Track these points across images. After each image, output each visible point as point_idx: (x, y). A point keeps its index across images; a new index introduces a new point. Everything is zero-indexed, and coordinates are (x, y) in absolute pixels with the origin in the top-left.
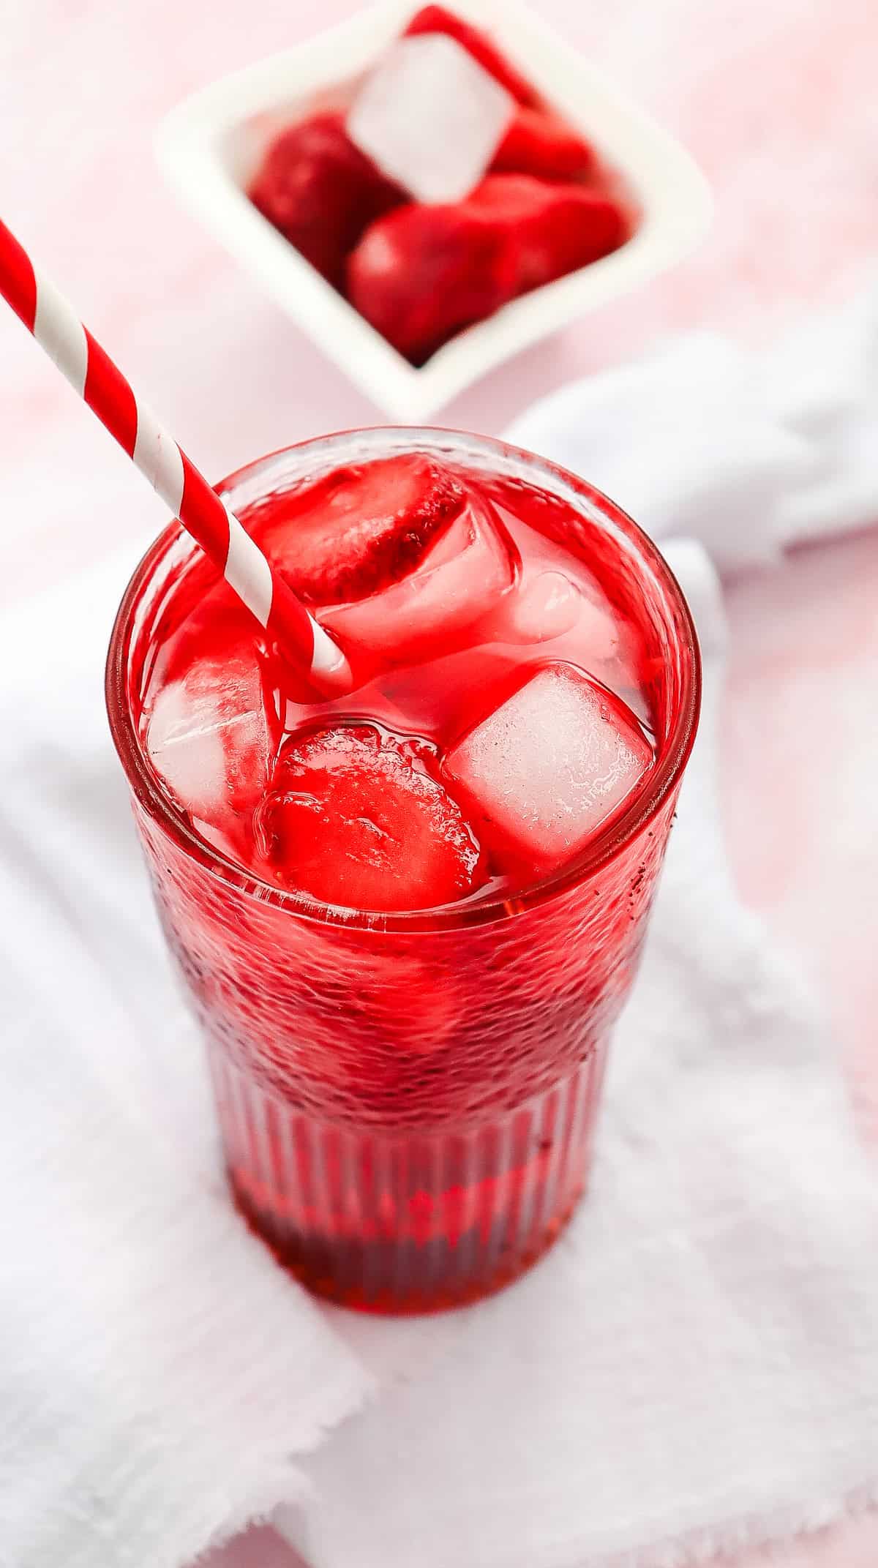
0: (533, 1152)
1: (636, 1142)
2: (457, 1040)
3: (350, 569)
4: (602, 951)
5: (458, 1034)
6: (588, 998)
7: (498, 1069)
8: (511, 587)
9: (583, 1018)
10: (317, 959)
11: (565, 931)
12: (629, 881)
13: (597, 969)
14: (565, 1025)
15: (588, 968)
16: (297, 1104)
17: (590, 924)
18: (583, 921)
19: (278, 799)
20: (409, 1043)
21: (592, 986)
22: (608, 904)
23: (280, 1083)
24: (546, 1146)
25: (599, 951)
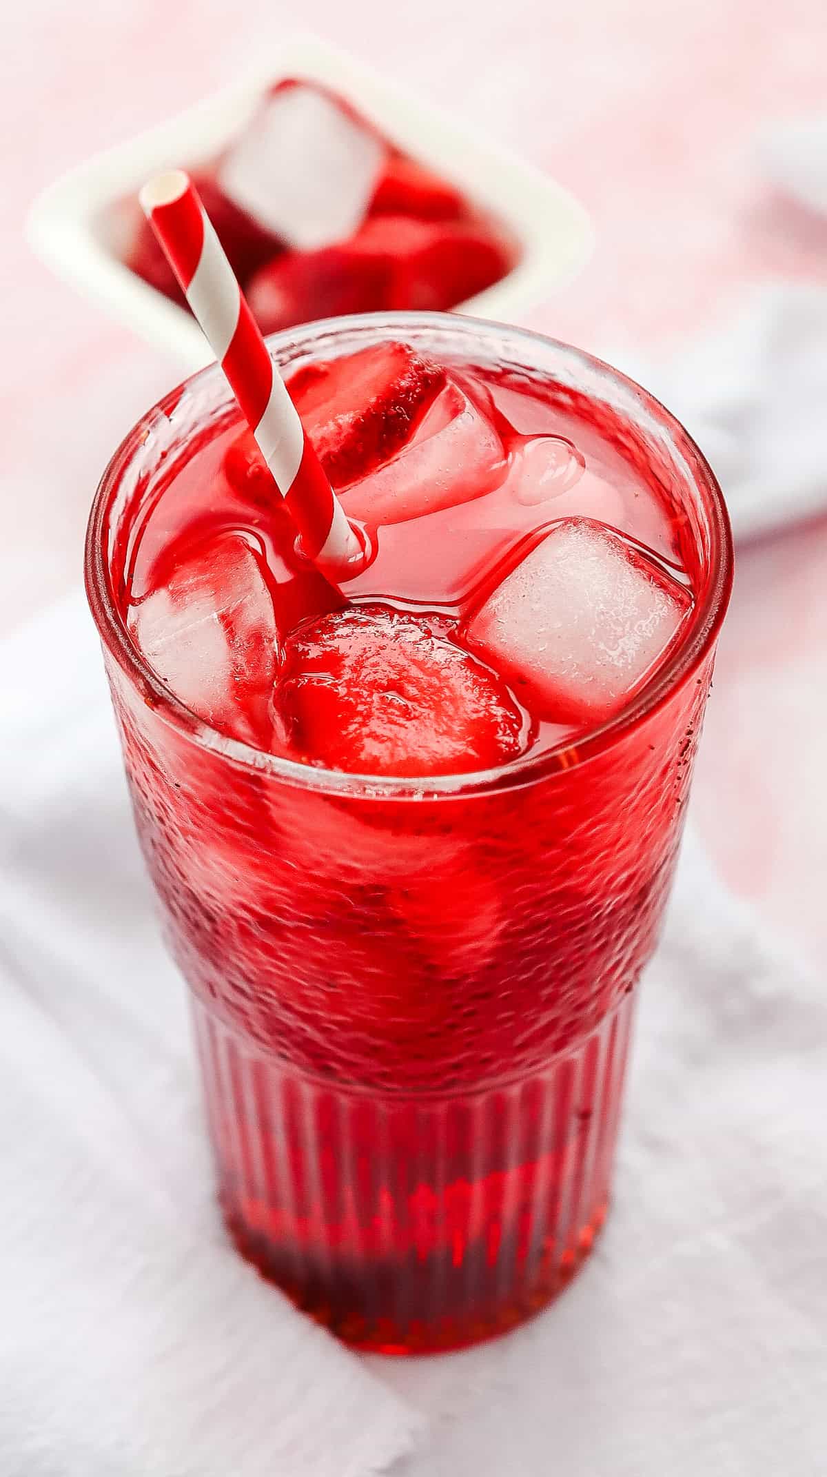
0: (574, 1124)
1: (655, 1145)
2: (509, 949)
3: (333, 452)
4: (653, 835)
5: (509, 941)
6: (636, 902)
7: (546, 992)
8: (504, 462)
9: (631, 929)
10: (356, 852)
11: (621, 797)
12: (677, 744)
13: (646, 862)
14: (614, 936)
15: (640, 856)
16: (325, 1070)
17: (643, 792)
18: (637, 787)
19: (293, 681)
20: (457, 957)
21: (642, 884)
22: (659, 771)
23: (306, 1046)
24: (585, 1115)
25: (650, 834)
